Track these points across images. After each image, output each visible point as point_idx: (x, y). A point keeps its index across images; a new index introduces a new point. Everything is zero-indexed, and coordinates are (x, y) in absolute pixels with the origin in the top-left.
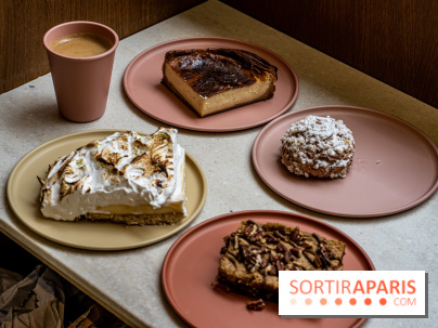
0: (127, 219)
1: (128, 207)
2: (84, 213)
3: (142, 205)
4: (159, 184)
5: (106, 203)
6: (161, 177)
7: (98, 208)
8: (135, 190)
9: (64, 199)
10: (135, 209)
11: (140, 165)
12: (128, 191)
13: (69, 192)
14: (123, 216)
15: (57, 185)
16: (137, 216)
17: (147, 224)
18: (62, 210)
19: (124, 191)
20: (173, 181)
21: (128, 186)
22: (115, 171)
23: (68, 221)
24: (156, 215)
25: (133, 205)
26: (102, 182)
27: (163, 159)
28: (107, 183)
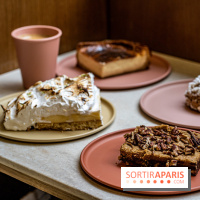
0: (63, 126)
1: (63, 117)
2: (33, 123)
3: (72, 115)
4: (83, 100)
5: (48, 114)
6: (84, 96)
7: (43, 118)
8: (67, 103)
9: (19, 114)
10: (68, 118)
11: (69, 89)
12: (62, 104)
13: (23, 108)
14: (60, 124)
15: (14, 108)
16: (70, 124)
17: (76, 130)
18: (18, 122)
19: (60, 105)
20: (92, 98)
21: (63, 101)
22: (53, 93)
23: (23, 131)
24: (82, 123)
25: (66, 114)
26: (45, 100)
27: (85, 87)
28: (48, 100)
